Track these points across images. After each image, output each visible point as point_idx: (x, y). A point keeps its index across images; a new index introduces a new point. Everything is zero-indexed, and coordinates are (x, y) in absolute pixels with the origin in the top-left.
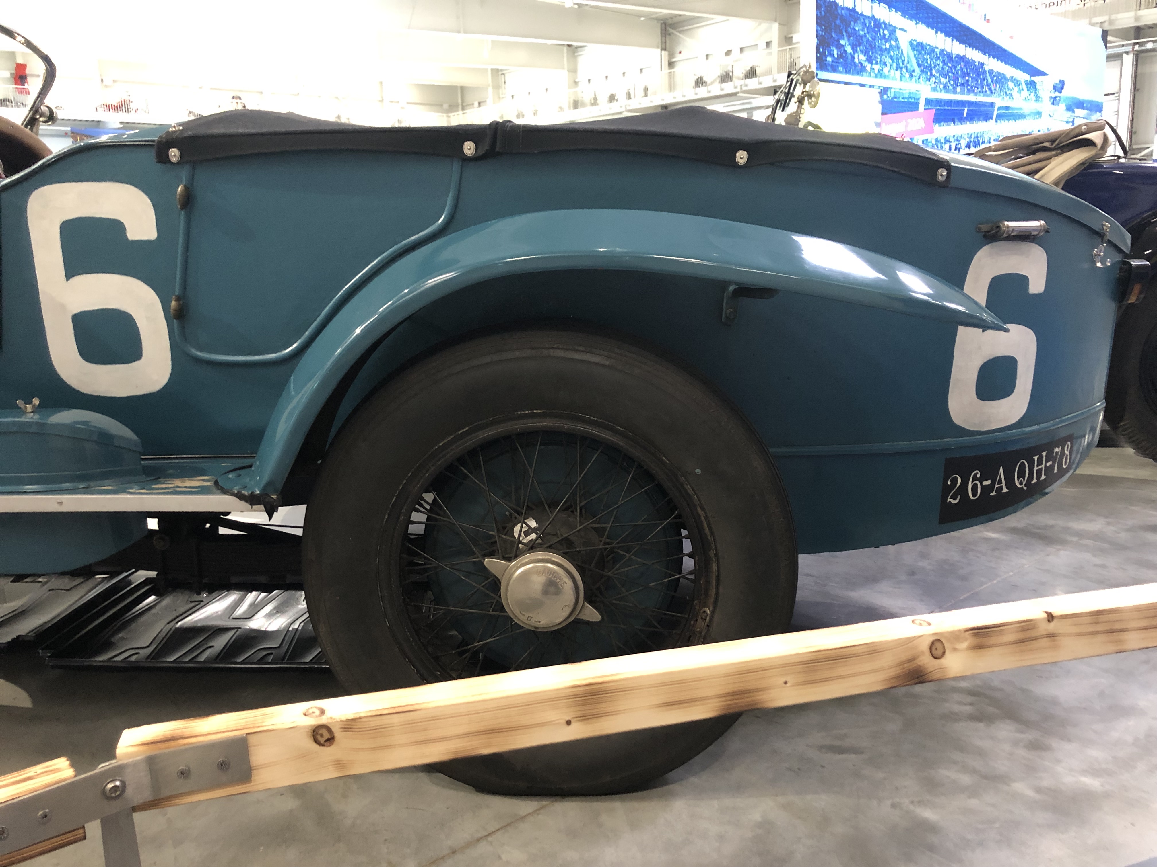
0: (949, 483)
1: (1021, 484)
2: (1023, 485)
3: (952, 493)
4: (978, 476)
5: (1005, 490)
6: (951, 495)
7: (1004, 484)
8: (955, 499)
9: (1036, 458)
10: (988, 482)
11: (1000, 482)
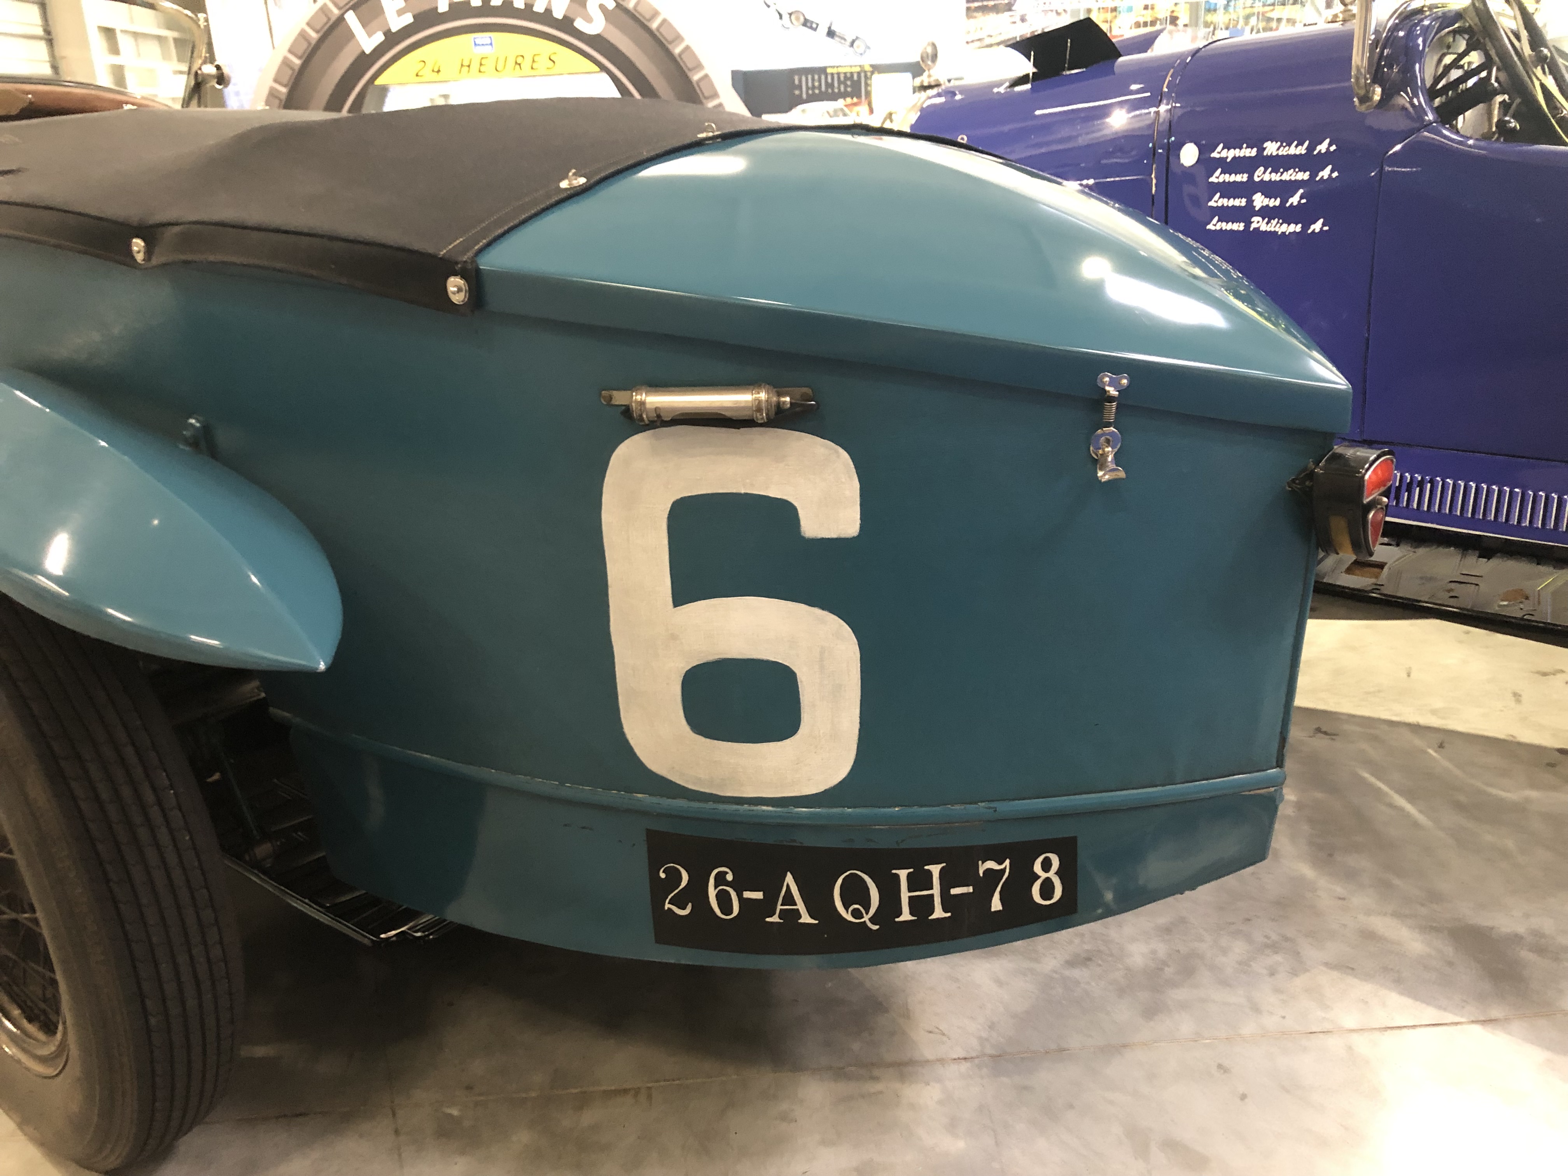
0: (663, 875)
1: (857, 914)
2: (866, 918)
3: (672, 895)
4: (730, 877)
5: (806, 919)
6: (670, 897)
7: (801, 906)
8: (684, 908)
9: (903, 874)
10: (758, 895)
11: (789, 899)
